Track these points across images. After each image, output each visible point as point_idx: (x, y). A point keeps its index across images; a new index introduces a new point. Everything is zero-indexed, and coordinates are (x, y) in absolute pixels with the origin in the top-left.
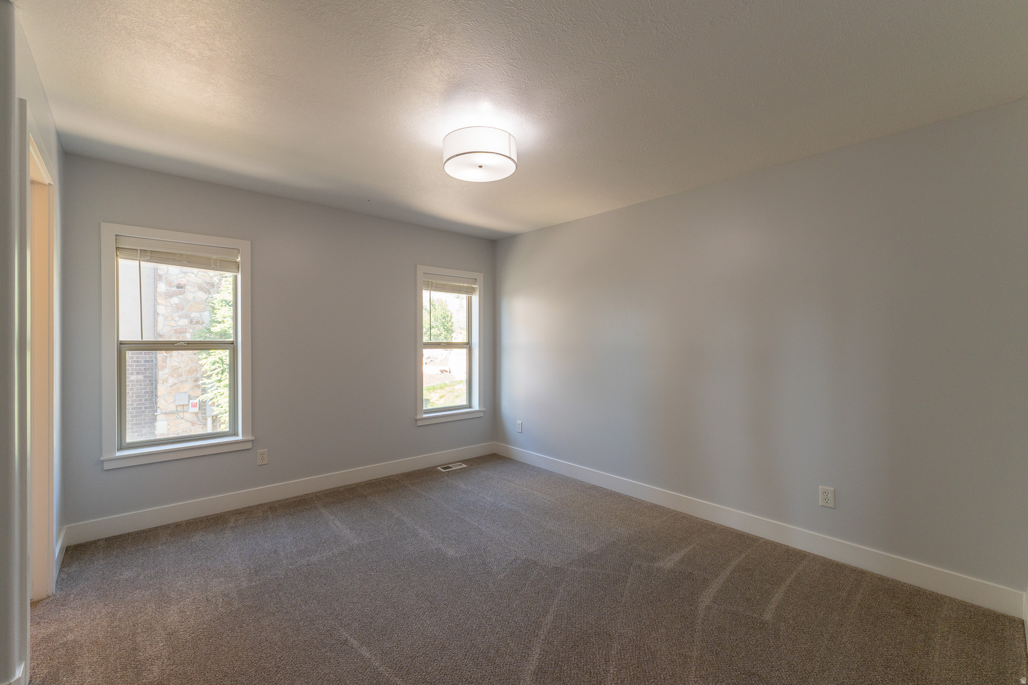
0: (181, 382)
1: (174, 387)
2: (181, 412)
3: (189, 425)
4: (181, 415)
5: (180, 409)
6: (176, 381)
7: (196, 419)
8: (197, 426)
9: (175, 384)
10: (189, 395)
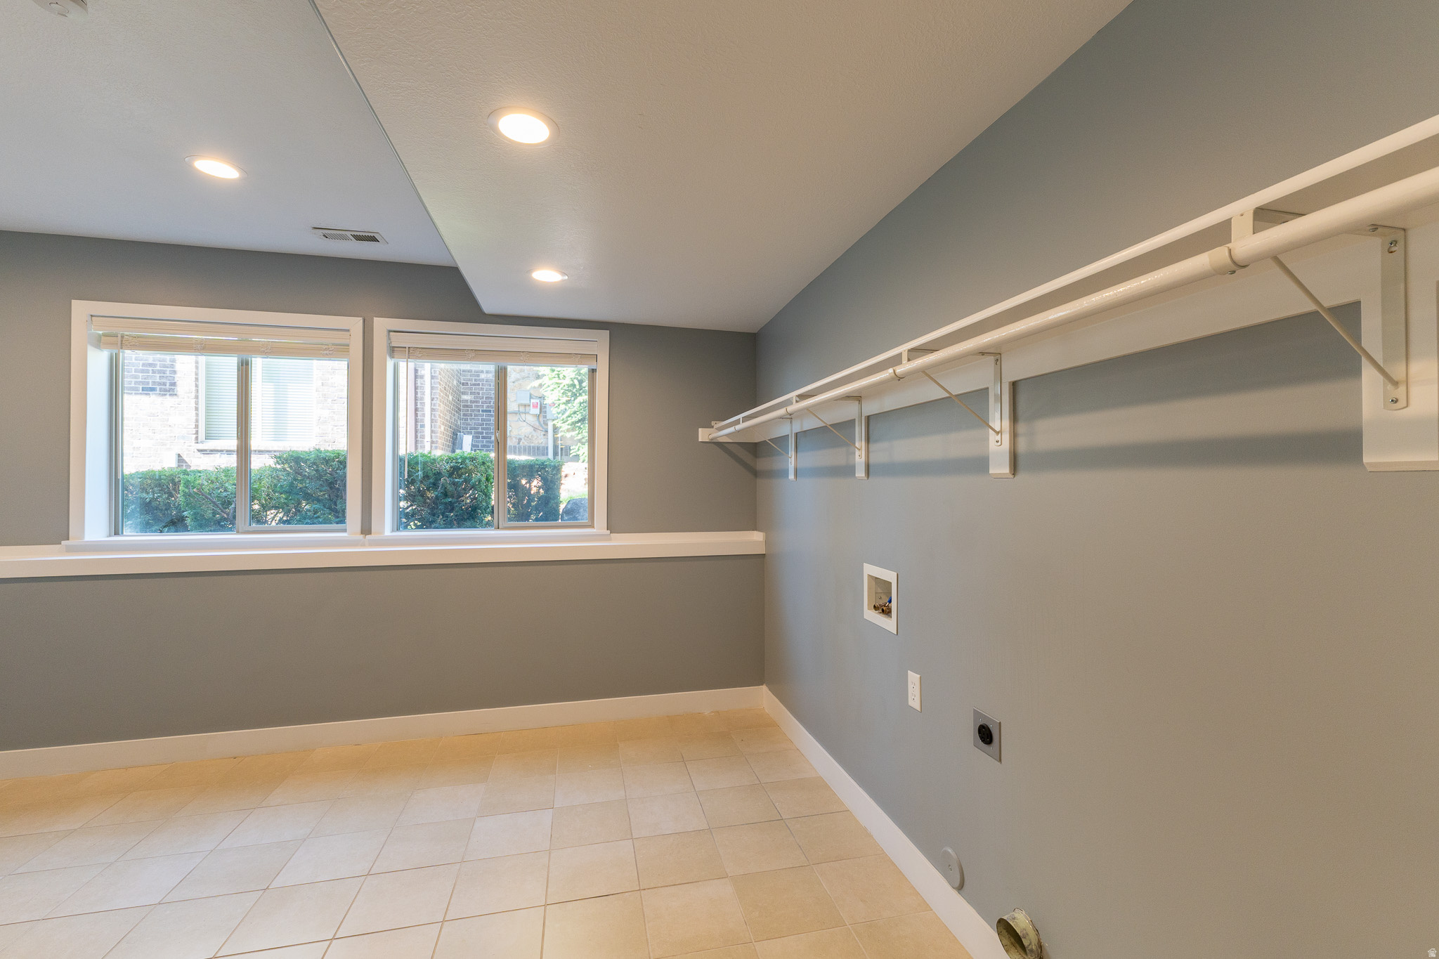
0: (523, 378)
1: (516, 383)
2: (523, 413)
3: (530, 429)
4: (523, 416)
5: (522, 409)
6: (518, 376)
7: (538, 424)
8: (539, 431)
9: (518, 380)
10: (531, 395)
